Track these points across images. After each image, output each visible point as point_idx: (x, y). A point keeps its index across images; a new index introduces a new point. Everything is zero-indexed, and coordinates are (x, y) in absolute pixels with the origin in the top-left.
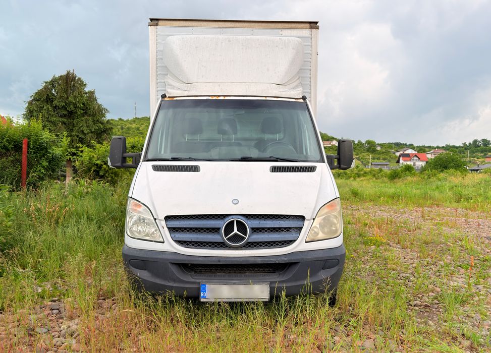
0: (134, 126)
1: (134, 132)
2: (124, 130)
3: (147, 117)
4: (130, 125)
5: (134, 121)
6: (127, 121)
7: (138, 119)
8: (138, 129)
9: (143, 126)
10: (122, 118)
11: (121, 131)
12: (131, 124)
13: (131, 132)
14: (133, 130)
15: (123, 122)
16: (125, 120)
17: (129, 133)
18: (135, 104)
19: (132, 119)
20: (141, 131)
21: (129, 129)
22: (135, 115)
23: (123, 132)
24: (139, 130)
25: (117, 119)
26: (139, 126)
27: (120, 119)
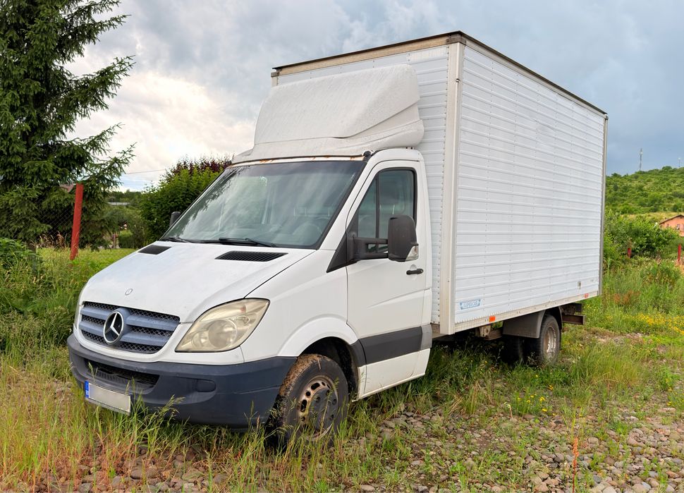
0: (635, 184)
1: (633, 193)
2: (619, 191)
3: (657, 170)
4: (629, 184)
5: (636, 177)
6: (626, 177)
7: (644, 172)
8: (640, 188)
9: (650, 184)
10: (618, 173)
11: (613, 192)
12: (631, 181)
13: (628, 194)
14: (634, 190)
15: (618, 179)
16: (622, 176)
17: (625, 196)
18: (641, 151)
19: (633, 173)
20: (644, 192)
21: (626, 189)
22: (640, 166)
23: (616, 194)
24: (642, 190)
25: (611, 176)
26: (642, 184)
27: (615, 175)
